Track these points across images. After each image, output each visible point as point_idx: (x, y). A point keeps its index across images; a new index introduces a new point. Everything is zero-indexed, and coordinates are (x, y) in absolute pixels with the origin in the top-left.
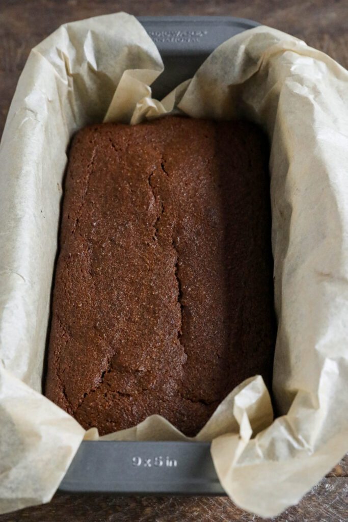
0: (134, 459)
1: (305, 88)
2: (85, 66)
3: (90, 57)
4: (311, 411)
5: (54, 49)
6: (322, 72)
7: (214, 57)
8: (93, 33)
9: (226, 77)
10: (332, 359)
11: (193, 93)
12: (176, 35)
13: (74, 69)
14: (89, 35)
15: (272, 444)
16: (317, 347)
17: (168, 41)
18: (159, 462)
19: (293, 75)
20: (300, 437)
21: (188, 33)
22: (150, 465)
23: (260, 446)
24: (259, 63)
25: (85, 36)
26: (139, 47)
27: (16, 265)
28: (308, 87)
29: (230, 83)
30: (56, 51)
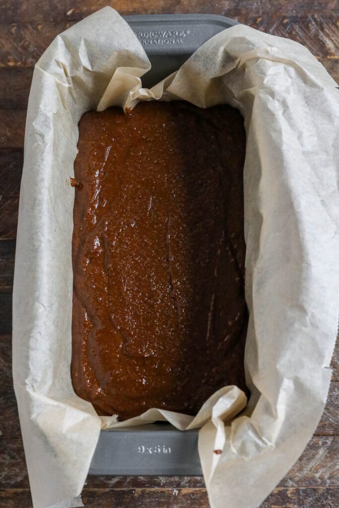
0: (139, 448)
1: (276, 101)
2: (82, 69)
3: (85, 62)
4: (272, 419)
5: (53, 61)
6: (291, 78)
7: (197, 56)
8: (86, 41)
9: (208, 72)
10: (289, 378)
11: (179, 81)
12: (162, 36)
13: (72, 72)
14: (82, 42)
15: (243, 445)
16: (278, 367)
17: (155, 43)
18: (157, 450)
19: (266, 88)
20: (264, 439)
21: (172, 33)
22: (151, 452)
23: (234, 446)
24: (237, 62)
25: (79, 44)
26: (127, 51)
27: (37, 294)
28: (278, 100)
29: (212, 77)
30: (55, 62)
